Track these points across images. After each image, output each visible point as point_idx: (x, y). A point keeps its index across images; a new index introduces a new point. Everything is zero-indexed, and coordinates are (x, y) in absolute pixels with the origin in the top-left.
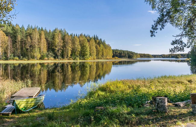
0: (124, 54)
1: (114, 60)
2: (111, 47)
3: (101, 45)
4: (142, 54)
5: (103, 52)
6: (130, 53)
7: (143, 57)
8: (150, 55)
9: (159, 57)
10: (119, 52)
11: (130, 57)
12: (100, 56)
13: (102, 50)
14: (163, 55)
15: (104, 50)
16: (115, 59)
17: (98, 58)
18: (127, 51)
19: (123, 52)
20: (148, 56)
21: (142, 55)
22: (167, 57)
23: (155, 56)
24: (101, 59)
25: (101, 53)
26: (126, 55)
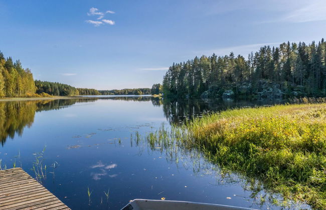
0: (52, 88)
1: (40, 98)
2: (33, 75)
3: (13, 70)
4: (82, 89)
5: (17, 84)
6: (63, 87)
7: (84, 93)
8: (96, 91)
9: (110, 94)
10: (42, 85)
11: (63, 93)
12: (11, 91)
13: (16, 79)
14: (116, 90)
15: (20, 81)
16: (44, 96)
17: (8, 96)
18: (58, 83)
19: (51, 85)
20: (93, 92)
21: (83, 91)
22: (122, 94)
23: (103, 93)
24: (14, 97)
25: (13, 86)
26: (55, 90)
